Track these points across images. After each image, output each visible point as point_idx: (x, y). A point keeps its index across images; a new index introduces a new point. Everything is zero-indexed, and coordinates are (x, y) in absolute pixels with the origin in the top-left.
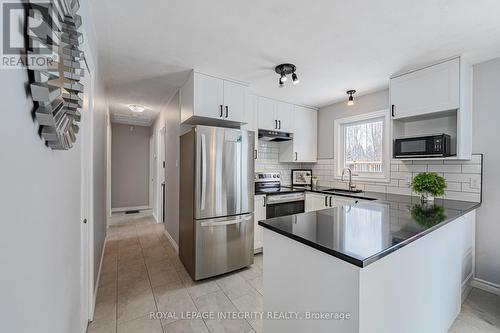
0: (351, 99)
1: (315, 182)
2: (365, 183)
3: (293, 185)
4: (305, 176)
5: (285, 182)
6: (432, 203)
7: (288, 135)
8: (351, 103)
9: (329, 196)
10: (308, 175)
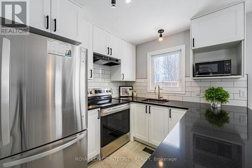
0: (161, 36)
1: (135, 94)
2: (168, 94)
3: (120, 97)
4: (128, 91)
5: (115, 95)
6: (219, 109)
7: (117, 60)
8: (161, 39)
9: (148, 106)
10: (130, 89)
